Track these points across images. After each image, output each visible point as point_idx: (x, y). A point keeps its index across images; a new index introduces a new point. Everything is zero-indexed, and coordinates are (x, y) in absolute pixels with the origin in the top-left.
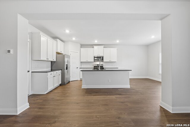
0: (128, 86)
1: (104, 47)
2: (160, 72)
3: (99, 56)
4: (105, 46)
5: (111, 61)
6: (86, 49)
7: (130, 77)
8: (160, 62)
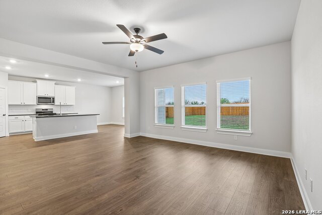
0: (96, 131)
1: (55, 84)
2: (124, 116)
3: (46, 96)
4: (58, 82)
5: (67, 104)
6: (21, 83)
7: (98, 124)
8: (124, 106)
